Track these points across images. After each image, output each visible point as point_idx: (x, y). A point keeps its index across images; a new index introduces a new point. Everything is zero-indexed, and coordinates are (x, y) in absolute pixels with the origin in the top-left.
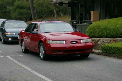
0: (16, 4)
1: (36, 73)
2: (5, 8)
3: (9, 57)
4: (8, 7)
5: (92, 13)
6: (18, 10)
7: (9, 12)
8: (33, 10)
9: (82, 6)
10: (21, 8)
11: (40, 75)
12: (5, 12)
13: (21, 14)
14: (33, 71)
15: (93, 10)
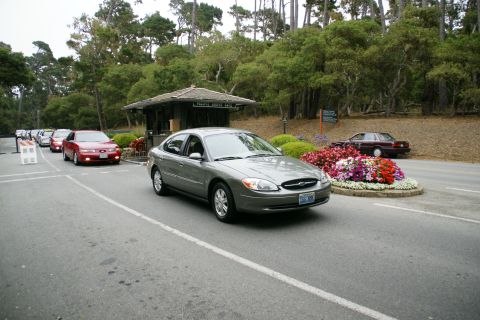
0: (80, 111)
1: (101, 196)
2: (67, 115)
3: (68, 176)
4: (70, 115)
5: (171, 121)
6: (83, 118)
7: (72, 122)
8: (102, 117)
9: (159, 113)
10: (87, 115)
11: (106, 199)
12: (67, 121)
13: (87, 123)
14: (97, 194)
15: (173, 118)
